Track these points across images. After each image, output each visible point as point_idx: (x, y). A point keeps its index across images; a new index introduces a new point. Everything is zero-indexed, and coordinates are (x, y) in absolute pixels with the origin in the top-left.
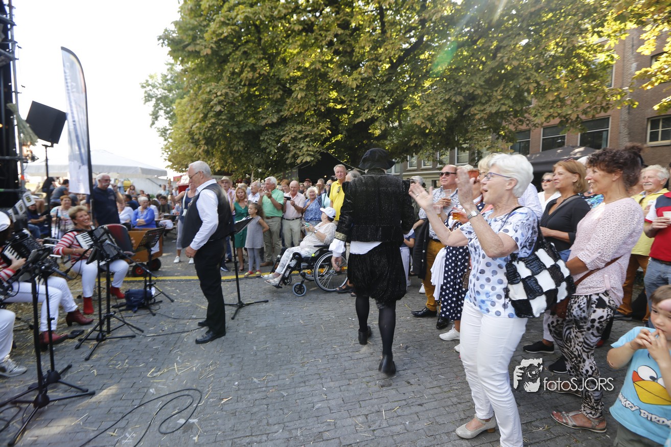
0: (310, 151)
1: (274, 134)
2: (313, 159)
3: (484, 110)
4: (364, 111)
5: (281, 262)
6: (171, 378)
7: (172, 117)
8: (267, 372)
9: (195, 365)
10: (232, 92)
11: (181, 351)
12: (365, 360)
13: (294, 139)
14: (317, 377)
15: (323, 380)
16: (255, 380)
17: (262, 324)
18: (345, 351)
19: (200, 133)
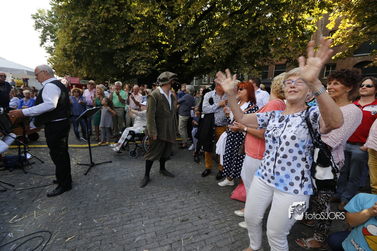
0: (145, 67)
1: (122, 55)
2: (146, 72)
3: (248, 50)
4: (179, 45)
5: (122, 136)
6: (29, 222)
7: (56, 41)
8: (104, 214)
9: (51, 211)
10: (93, 25)
11: (42, 200)
12: (172, 202)
13: (135, 60)
14: (140, 216)
15: (143, 218)
16: (95, 220)
17: (106, 178)
18: (160, 196)
19: (71, 51)
